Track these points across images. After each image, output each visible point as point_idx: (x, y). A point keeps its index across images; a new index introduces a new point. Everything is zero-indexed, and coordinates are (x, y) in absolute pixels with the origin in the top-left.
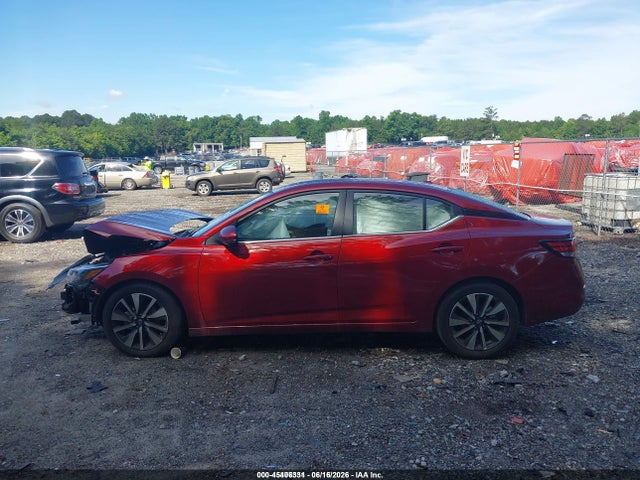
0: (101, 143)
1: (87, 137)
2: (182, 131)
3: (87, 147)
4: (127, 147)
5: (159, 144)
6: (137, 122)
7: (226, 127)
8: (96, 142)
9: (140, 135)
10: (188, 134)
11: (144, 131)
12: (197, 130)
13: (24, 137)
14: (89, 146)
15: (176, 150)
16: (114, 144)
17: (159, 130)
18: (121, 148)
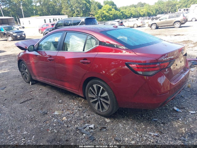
0: (146, 12)
1: (142, 10)
2: (175, 5)
3: (142, 14)
4: (155, 13)
5: (166, 11)
6: (159, 3)
7: (193, 1)
8: (145, 12)
9: (159, 8)
10: (177, 6)
11: (161, 6)
12: (181, 4)
13: (124, 12)
14: (142, 13)
15: (172, 12)
16: (150, 12)
17: (166, 6)
18: (152, 13)
